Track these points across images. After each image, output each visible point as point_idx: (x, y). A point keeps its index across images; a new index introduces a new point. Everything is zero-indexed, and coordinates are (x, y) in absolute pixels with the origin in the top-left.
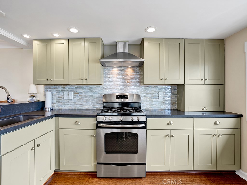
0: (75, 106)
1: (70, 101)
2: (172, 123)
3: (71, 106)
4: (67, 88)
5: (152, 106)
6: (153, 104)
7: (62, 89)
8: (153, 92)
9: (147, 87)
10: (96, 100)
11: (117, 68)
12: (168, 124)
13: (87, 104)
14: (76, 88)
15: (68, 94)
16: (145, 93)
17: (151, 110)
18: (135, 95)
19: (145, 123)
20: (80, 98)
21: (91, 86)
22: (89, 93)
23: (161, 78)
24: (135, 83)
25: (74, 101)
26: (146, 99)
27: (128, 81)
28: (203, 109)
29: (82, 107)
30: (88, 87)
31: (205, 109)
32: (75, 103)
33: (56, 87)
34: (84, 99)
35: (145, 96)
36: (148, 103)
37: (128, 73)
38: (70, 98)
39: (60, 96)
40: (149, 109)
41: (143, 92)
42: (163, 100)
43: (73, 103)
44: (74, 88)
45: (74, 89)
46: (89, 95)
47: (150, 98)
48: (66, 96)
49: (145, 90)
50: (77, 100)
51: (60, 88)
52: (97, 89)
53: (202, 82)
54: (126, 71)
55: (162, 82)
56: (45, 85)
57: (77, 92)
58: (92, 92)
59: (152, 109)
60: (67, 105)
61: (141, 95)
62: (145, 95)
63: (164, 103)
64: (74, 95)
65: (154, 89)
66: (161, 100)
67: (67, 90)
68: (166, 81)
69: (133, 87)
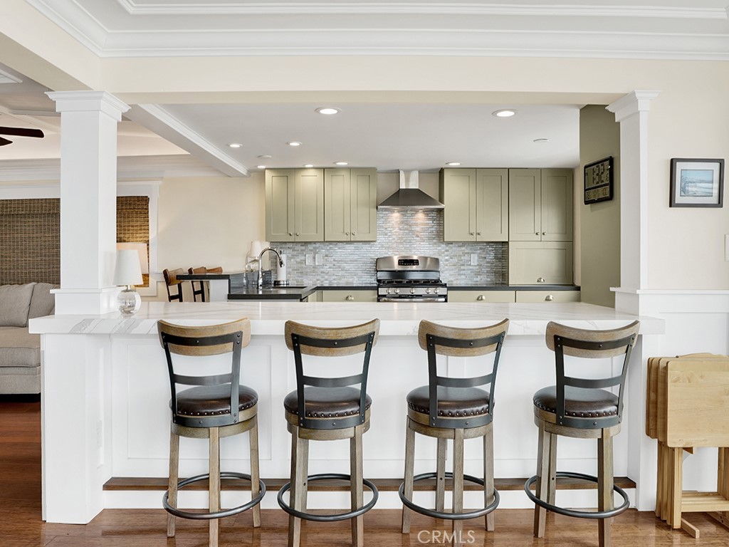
1: (317, 270)
2: (484, 297)
4: (310, 247)
5: (459, 277)
6: (462, 274)
7: (303, 249)
8: (460, 253)
9: (450, 245)
10: (363, 267)
11: (399, 212)
12: (478, 299)
15: (314, 258)
16: (447, 256)
18: (429, 259)
19: (445, 296)
21: (354, 244)
23: (471, 232)
24: (430, 239)
26: (449, 265)
27: (418, 234)
28: (538, 281)
29: (339, 279)
31: (542, 280)
32: (326, 272)
33: (291, 245)
35: (447, 260)
36: (452, 273)
37: (419, 221)
38: (317, 264)
39: (298, 260)
40: (455, 282)
41: (444, 253)
42: (477, 267)
43: (322, 272)
47: (455, 264)
48: (309, 262)
49: (447, 251)
50: (330, 268)
51: (299, 248)
52: (364, 249)
53: (538, 238)
54: (415, 217)
55: (472, 239)
59: (458, 283)
60: (312, 277)
61: (440, 258)
62: (447, 258)
63: (478, 274)
65: (463, 248)
66: (474, 268)
67: (312, 250)
68: (478, 236)
69: (425, 244)
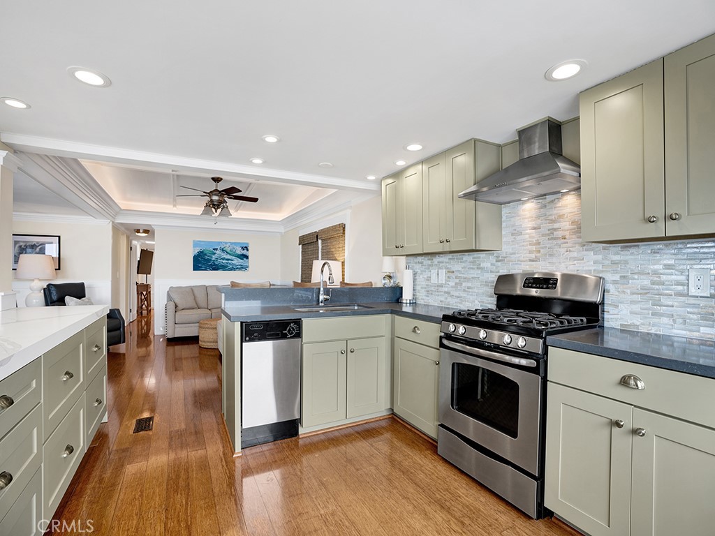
0: (449, 299)
1: (440, 289)
3: (443, 299)
4: (436, 260)
7: (429, 262)
8: (659, 267)
9: (632, 250)
10: (485, 289)
13: (468, 297)
14: (450, 259)
15: (438, 274)
17: (648, 334)
20: (456, 284)
21: (476, 254)
22: (472, 271)
25: (446, 289)
26: (629, 291)
27: (566, 233)
29: (460, 303)
30: (471, 257)
32: (448, 293)
34: (464, 284)
36: (636, 308)
37: (565, 211)
38: (440, 282)
39: (425, 276)
40: (644, 330)
42: (711, 302)
43: (445, 292)
44: (448, 261)
45: (446, 263)
46: (473, 276)
47: (645, 292)
49: (625, 263)
50: (452, 287)
51: (426, 261)
52: (487, 261)
54: (560, 204)
56: (407, 255)
57: (452, 270)
58: (478, 268)
59: (653, 331)
60: (437, 297)
63: (713, 318)
64: (448, 275)
65: (666, 256)
66: (702, 302)
67: (436, 265)
